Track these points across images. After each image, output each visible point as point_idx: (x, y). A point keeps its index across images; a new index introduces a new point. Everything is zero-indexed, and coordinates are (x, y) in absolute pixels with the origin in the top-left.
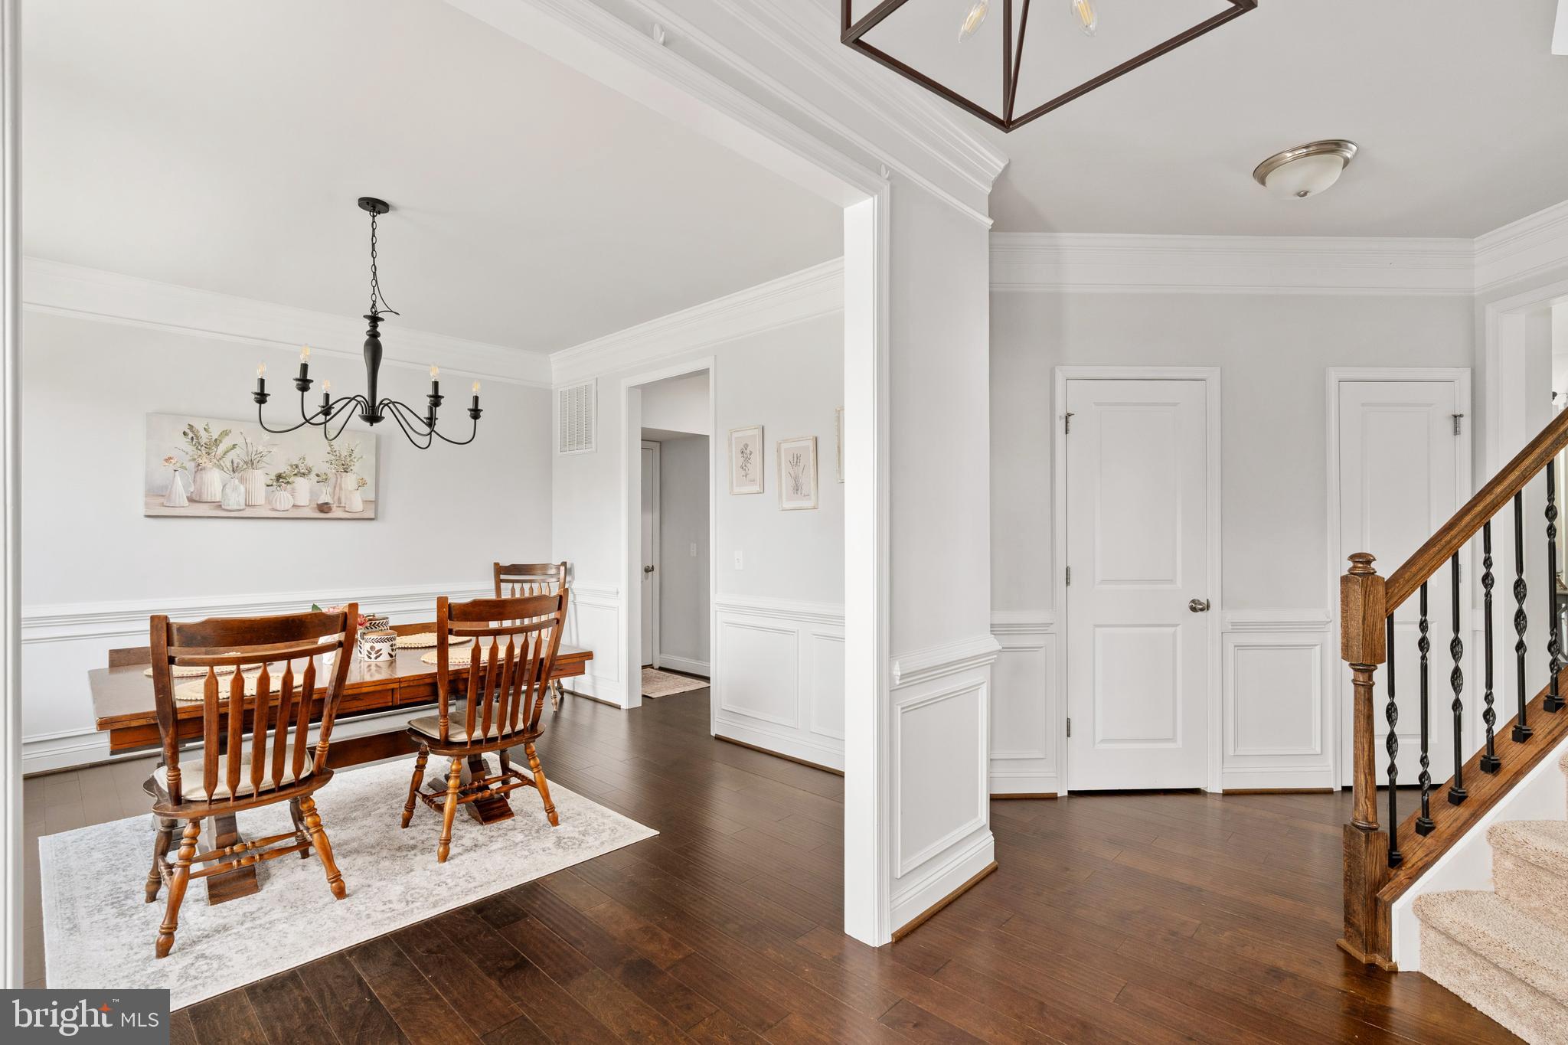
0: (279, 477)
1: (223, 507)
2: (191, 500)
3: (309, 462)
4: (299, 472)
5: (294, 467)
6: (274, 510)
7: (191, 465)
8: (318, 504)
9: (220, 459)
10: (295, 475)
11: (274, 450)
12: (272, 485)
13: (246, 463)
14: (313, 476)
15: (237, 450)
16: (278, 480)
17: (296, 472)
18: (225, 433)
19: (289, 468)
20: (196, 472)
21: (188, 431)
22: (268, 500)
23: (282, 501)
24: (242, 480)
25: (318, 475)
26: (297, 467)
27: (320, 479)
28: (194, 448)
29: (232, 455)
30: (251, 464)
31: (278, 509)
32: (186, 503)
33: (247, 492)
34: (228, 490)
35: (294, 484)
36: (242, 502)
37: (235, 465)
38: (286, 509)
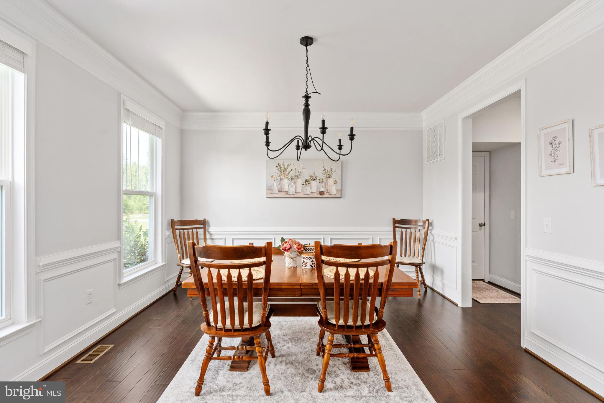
0: (306, 181)
1: (288, 193)
2: (279, 191)
3: (316, 175)
4: (313, 179)
5: (311, 177)
6: (304, 194)
7: (279, 178)
8: (319, 192)
9: (287, 175)
10: (311, 180)
11: (304, 170)
12: (304, 185)
13: (295, 176)
14: (318, 180)
15: (293, 172)
16: (306, 182)
17: (312, 179)
18: (289, 165)
19: (309, 177)
20: (280, 181)
21: (278, 165)
22: (303, 191)
23: (307, 191)
24: (294, 183)
25: (319, 180)
26: (312, 177)
27: (320, 181)
28: (279, 172)
29: (291, 173)
30: (297, 176)
31: (306, 194)
32: (277, 192)
33: (296, 187)
34: (290, 187)
35: (311, 184)
36: (294, 191)
37: (292, 177)
38: (308, 194)
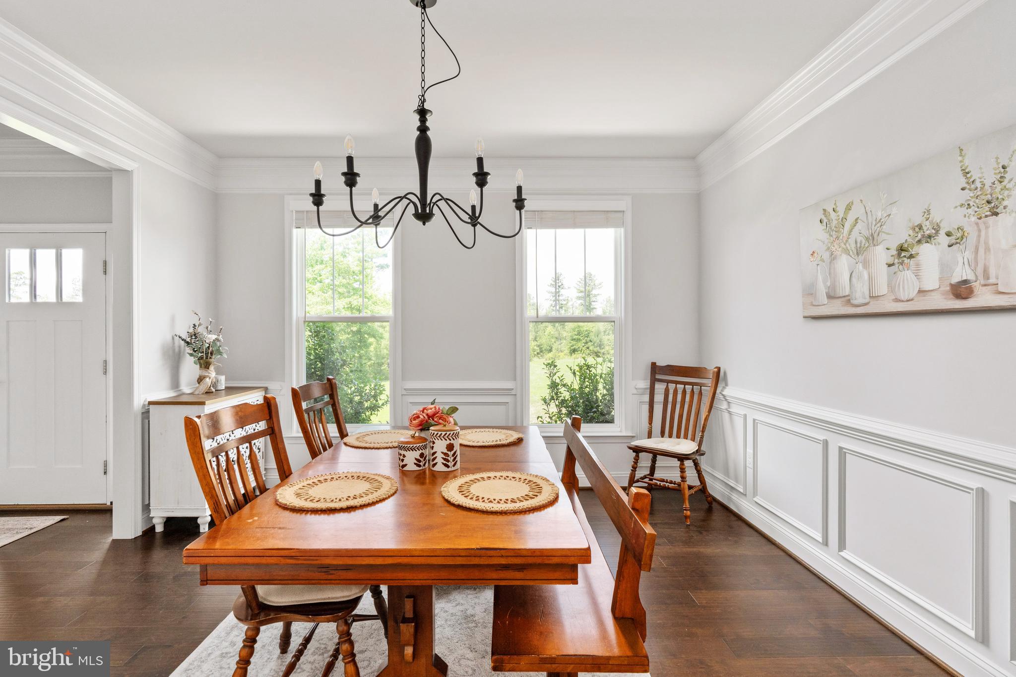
0: (901, 249)
1: (851, 301)
2: (830, 297)
3: (936, 216)
4: (923, 236)
5: (917, 229)
6: (897, 300)
7: (826, 256)
8: (951, 285)
9: (847, 241)
10: (919, 242)
11: (894, 210)
12: (893, 264)
13: (867, 239)
14: (943, 239)
15: (860, 226)
16: (899, 255)
17: (920, 236)
18: (848, 208)
19: (911, 232)
20: (830, 263)
21: (823, 217)
22: (891, 287)
23: (906, 287)
24: (866, 264)
25: (949, 234)
26: (920, 227)
27: (952, 239)
28: (827, 235)
29: (856, 231)
30: (872, 240)
31: (903, 298)
32: (826, 301)
33: (870, 278)
34: (854, 280)
35: (919, 258)
36: (867, 293)
37: (858, 245)
38: (911, 296)
